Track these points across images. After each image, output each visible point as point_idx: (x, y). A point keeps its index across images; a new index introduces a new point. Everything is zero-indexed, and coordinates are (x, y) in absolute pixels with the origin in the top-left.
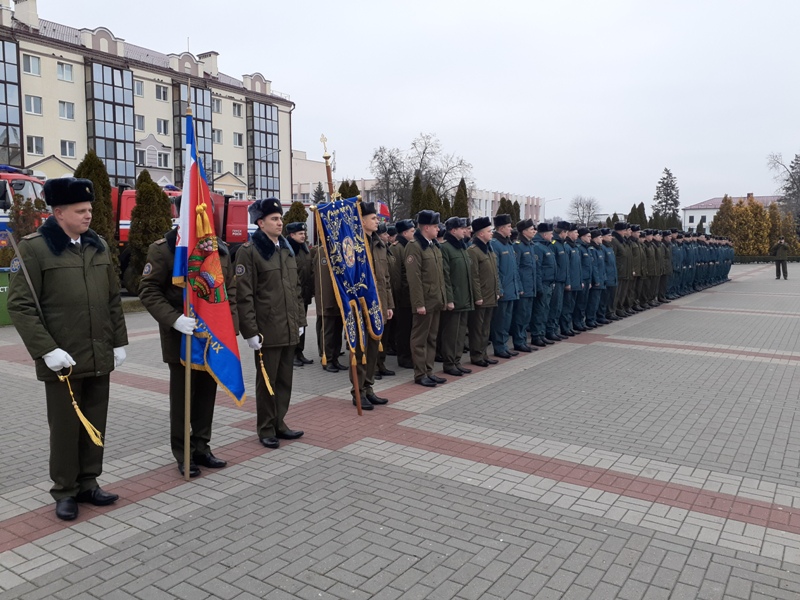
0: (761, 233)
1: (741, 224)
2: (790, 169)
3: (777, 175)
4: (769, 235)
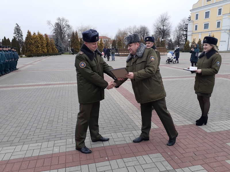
0: (43, 45)
1: (36, 42)
2: (54, 27)
3: (50, 27)
4: (46, 46)
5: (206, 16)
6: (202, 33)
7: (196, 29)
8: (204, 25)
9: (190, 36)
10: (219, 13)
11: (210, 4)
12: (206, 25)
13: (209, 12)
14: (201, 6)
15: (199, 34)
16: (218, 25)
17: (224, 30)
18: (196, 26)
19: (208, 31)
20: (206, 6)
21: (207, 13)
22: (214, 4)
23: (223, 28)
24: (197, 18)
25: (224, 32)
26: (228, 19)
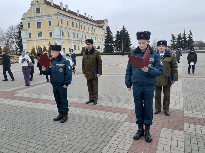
5: (38, 25)
6: (37, 41)
7: (30, 37)
8: (37, 33)
9: (25, 43)
10: (49, 25)
11: (40, 15)
12: (39, 34)
13: (40, 22)
14: (31, 16)
15: (35, 41)
16: (50, 35)
17: (57, 39)
18: (30, 34)
19: (43, 40)
20: (36, 17)
21: (38, 23)
22: (44, 16)
23: (55, 37)
24: (29, 27)
25: (57, 40)
26: (58, 30)
